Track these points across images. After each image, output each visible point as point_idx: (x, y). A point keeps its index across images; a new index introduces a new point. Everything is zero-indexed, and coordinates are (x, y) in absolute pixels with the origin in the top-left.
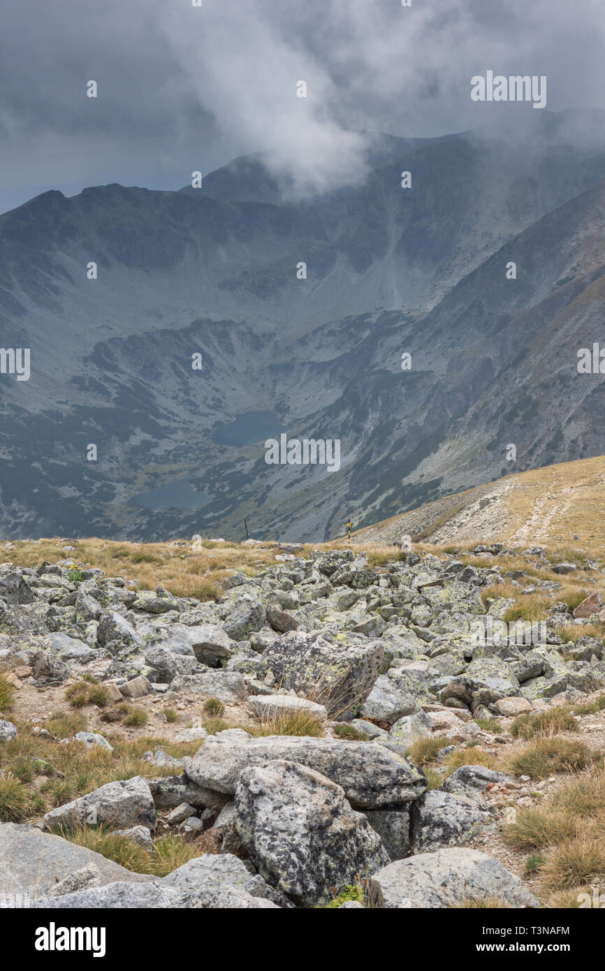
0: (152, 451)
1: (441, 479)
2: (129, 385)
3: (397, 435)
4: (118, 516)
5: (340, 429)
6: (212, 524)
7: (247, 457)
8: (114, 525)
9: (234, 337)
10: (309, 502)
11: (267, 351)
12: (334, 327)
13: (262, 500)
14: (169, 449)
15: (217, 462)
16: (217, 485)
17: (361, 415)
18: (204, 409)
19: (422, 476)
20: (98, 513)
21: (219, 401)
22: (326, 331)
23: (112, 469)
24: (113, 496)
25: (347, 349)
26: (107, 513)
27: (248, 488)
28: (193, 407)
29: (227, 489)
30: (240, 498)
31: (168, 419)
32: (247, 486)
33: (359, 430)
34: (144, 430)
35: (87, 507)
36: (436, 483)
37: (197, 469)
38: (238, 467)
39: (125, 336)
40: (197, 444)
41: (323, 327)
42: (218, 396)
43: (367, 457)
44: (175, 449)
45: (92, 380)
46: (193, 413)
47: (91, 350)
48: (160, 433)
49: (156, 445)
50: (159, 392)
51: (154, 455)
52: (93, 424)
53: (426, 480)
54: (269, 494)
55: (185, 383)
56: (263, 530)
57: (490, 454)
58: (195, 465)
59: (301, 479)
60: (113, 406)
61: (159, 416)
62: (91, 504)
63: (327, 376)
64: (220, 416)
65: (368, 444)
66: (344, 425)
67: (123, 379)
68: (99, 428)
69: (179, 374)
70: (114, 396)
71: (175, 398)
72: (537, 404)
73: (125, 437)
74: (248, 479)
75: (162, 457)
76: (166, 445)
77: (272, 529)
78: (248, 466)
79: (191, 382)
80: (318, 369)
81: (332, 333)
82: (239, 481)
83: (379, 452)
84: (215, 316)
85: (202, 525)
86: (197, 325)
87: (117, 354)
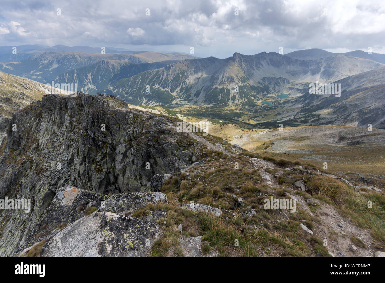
3: (312, 105)
5: (300, 101)
7: (282, 100)
9: (285, 81)
10: (291, 111)
11: (290, 85)
12: (304, 84)
13: (283, 108)
15: (277, 100)
16: (276, 103)
17: (306, 99)
20: (256, 103)
24: (259, 101)
29: (277, 105)
30: (279, 107)
32: (281, 105)
33: (304, 102)
34: (267, 92)
35: (255, 101)
38: (280, 102)
39: (268, 77)
41: (302, 83)
43: (305, 107)
44: (270, 96)
45: (261, 83)
47: (262, 78)
48: (269, 93)
49: (268, 95)
50: (270, 87)
52: (259, 89)
53: (317, 114)
56: (282, 112)
57: (333, 113)
58: (273, 99)
59: (291, 107)
61: (269, 90)
63: (300, 91)
65: (305, 105)
66: (302, 100)
67: (266, 84)
69: (274, 85)
70: (264, 86)
71: (272, 88)
72: (347, 108)
73: (263, 92)
75: (268, 97)
78: (281, 102)
79: (276, 86)
80: (298, 90)
81: (303, 84)
82: (279, 104)
83: (307, 107)
84: (284, 77)
85: (272, 109)
86: (280, 78)
87: (266, 80)
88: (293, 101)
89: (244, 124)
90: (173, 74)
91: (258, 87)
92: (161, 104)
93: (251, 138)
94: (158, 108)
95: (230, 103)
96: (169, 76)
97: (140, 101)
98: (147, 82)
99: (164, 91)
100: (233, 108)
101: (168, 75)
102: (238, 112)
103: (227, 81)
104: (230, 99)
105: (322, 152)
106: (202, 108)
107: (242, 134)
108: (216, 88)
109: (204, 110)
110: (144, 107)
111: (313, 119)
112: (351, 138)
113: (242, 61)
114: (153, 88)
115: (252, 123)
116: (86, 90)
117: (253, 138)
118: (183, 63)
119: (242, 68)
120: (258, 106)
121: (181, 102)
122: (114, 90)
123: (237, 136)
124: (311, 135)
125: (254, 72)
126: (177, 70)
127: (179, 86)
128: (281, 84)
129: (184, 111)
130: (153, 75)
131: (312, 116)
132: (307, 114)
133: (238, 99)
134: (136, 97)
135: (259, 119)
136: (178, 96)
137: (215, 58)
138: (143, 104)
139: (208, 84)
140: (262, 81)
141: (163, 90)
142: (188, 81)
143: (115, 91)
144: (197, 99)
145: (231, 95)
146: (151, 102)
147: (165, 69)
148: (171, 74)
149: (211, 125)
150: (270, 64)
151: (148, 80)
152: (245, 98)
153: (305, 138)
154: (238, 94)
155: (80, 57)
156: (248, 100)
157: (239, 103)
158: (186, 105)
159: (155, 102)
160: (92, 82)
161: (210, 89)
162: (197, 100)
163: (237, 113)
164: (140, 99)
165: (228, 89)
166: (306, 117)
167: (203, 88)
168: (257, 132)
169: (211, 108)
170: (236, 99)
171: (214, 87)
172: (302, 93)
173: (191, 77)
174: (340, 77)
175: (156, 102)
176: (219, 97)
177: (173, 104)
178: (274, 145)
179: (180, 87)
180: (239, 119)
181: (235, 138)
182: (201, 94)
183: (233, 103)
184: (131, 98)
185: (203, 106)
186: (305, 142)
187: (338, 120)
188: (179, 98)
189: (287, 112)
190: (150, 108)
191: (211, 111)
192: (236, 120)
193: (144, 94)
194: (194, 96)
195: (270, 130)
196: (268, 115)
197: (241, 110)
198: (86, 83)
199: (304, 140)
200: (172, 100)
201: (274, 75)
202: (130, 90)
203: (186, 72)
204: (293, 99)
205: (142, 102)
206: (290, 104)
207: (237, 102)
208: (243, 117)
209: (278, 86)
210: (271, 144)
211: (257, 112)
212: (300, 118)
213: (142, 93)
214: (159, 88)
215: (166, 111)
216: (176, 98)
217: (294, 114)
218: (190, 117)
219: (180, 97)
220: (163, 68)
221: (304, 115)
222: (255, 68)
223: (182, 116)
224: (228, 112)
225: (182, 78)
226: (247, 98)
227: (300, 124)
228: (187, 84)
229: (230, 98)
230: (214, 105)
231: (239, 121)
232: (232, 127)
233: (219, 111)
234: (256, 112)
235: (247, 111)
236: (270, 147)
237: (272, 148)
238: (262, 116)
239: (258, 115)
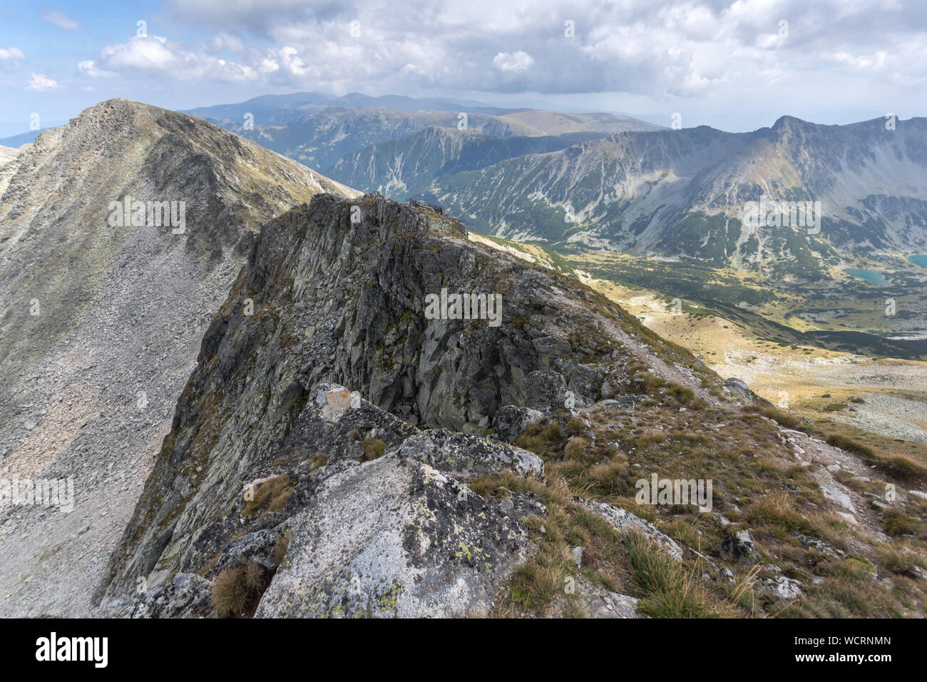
0: (870, 252)
2: (876, 219)
8: (831, 276)
15: (905, 270)
16: (899, 281)
18: (911, 243)
20: (825, 268)
23: (843, 253)
24: (837, 265)
26: (830, 270)
28: (905, 240)
29: (904, 285)
30: (910, 292)
31: (887, 240)
34: (870, 241)
35: (821, 264)
38: (918, 277)
39: (889, 195)
44: (883, 256)
45: (857, 211)
46: (904, 243)
47: (865, 197)
49: (873, 250)
50: (890, 227)
51: (869, 254)
52: (846, 230)
55: (909, 227)
60: (861, 225)
61: (883, 238)
62: (824, 263)
64: (919, 249)
67: (874, 215)
69: (908, 222)
70: (864, 221)
71: (898, 232)
73: (858, 241)
75: (873, 257)
76: (879, 252)
82: (914, 284)
85: (879, 295)
87: (878, 203)
89: (767, 326)
90: (583, 169)
91: (844, 223)
92: (540, 239)
94: (531, 247)
95: (735, 260)
96: (572, 173)
97: (493, 227)
98: (517, 183)
99: (553, 210)
100: (742, 274)
101: (569, 169)
102: (757, 288)
103: (738, 196)
104: (735, 249)
106: (645, 264)
107: (754, 353)
108: (700, 215)
109: (649, 269)
110: (500, 242)
113: (804, 140)
114: (527, 199)
115: (797, 328)
116: (387, 190)
117: (793, 370)
118: (617, 142)
119: (796, 161)
120: (830, 279)
121: (590, 241)
122: (441, 195)
123: (738, 354)
125: (838, 176)
126: (595, 158)
127: (595, 199)
129: (595, 265)
130: (533, 168)
133: (763, 252)
134: (485, 215)
135: (824, 319)
136: (586, 224)
137: (714, 130)
138: (498, 235)
139: (678, 200)
140: (860, 207)
141: (552, 206)
142: (621, 190)
143: (443, 198)
144: (637, 238)
145: (744, 239)
146: (517, 231)
147: (567, 154)
148: (580, 168)
149: (663, 310)
151: (520, 179)
152: (788, 251)
154: (767, 237)
155: (387, 119)
156: (798, 257)
157: (764, 263)
158: (603, 250)
159: (526, 233)
160: (400, 175)
161: (681, 216)
162: (636, 242)
163: (752, 291)
164: (493, 220)
165: (736, 219)
167: (660, 210)
168: (808, 356)
169: (674, 265)
170: (757, 250)
171: (695, 209)
173: (632, 178)
175: (529, 233)
176: (701, 240)
177: (568, 244)
178: (862, 406)
179: (597, 203)
180: (754, 308)
181: (727, 360)
182: (650, 227)
183: (744, 260)
184: (473, 216)
185: (649, 259)
188: (588, 230)
190: (512, 246)
191: (669, 274)
192: (744, 311)
193: (505, 210)
194: (630, 230)
195: (858, 360)
196: (860, 312)
197: (765, 283)
198: (389, 176)
200: (569, 234)
202: (475, 199)
203: (621, 165)
205: (497, 230)
207: (759, 258)
208: (767, 305)
210: (854, 401)
211: (822, 298)
213: (501, 208)
214: (543, 199)
215: (549, 259)
216: (580, 229)
218: (607, 281)
219: (591, 228)
220: (561, 152)
222: (844, 163)
223: (586, 277)
224: (723, 284)
225: (606, 178)
226: (793, 252)
228: (615, 196)
229: (738, 245)
230: (681, 258)
231: (751, 313)
232: (725, 327)
233: (694, 279)
234: (819, 297)
235: (786, 290)
236: (847, 410)
237: (853, 413)
238: (838, 313)
239: (821, 307)
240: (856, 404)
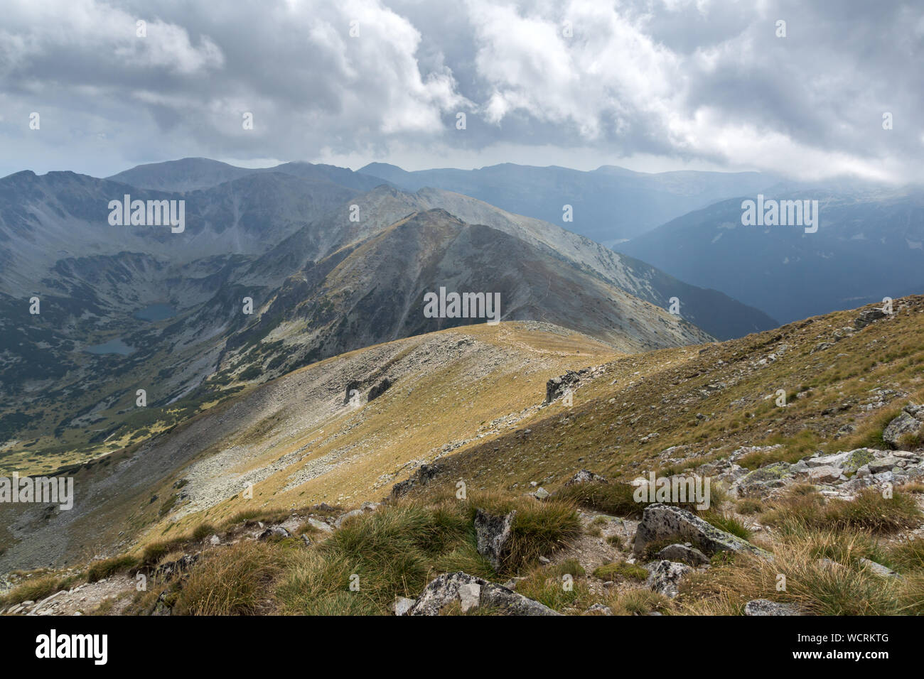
0: (97, 323)
1: (283, 340)
2: (80, 285)
4: (77, 360)
5: (215, 314)
6: (140, 364)
7: (156, 327)
8: (75, 364)
9: (144, 262)
10: (199, 352)
11: (165, 271)
12: (203, 260)
13: (170, 350)
14: (108, 322)
15: (138, 330)
16: (140, 342)
18: (126, 301)
19: (272, 339)
20: (65, 358)
21: (136, 297)
22: (199, 262)
23: (71, 333)
24: (73, 348)
25: (212, 272)
27: (160, 344)
28: (120, 300)
29: (146, 345)
30: (156, 350)
31: (105, 305)
32: (160, 343)
33: (227, 315)
34: (90, 311)
35: (56, 354)
36: (281, 342)
37: (125, 333)
38: (152, 333)
39: (76, 258)
40: (124, 320)
41: (198, 260)
42: (135, 294)
43: (234, 329)
44: (111, 322)
45: (55, 281)
46: (120, 302)
47: (54, 264)
48: (101, 313)
49: (99, 320)
50: (99, 290)
51: (97, 325)
52: (58, 306)
53: (274, 341)
54: (174, 348)
55: (115, 286)
56: (172, 367)
57: (309, 328)
58: (124, 331)
59: (194, 339)
60: (70, 297)
61: (99, 304)
62: (59, 352)
63: (201, 286)
64: (137, 305)
65: (232, 322)
66: (218, 312)
67: (76, 282)
68: (62, 309)
69: (111, 281)
70: (70, 291)
71: (109, 294)
72: (333, 305)
73: (78, 315)
74: (160, 339)
75: (102, 327)
76: (104, 320)
77: (179, 366)
78: (159, 332)
79: (119, 285)
80: (195, 282)
81: (203, 264)
82: (154, 340)
83: (241, 327)
84: (133, 250)
85: (134, 364)
86: (122, 254)
87: (71, 267)
88: (194, 319)
93: (94, 499)
105: (325, 445)
111: (269, 360)
112: (370, 381)
120: (76, 367)
124: (282, 408)
125: (10, 246)
128: (136, 275)
131: (263, 352)
132: (250, 350)
135: (100, 415)
140: (56, 277)
150: (66, 213)
153: (271, 423)
156: (24, 356)
166: (249, 359)
168: (110, 467)
172: (211, 289)
174: (287, 229)
178: (188, 486)
186: (276, 434)
187: (327, 342)
189: (189, 360)
197: (4, 405)
199: (271, 428)
201: (96, 246)
204: (192, 315)
206: (189, 333)
209: (124, 281)
210: (179, 487)
211: (82, 393)
212: (234, 367)
217: (214, 361)
221: (243, 355)
227: (241, 384)
234: (77, 393)
236: (179, 500)
237: (186, 499)
238: (108, 401)
239: (88, 404)
240: (183, 488)
